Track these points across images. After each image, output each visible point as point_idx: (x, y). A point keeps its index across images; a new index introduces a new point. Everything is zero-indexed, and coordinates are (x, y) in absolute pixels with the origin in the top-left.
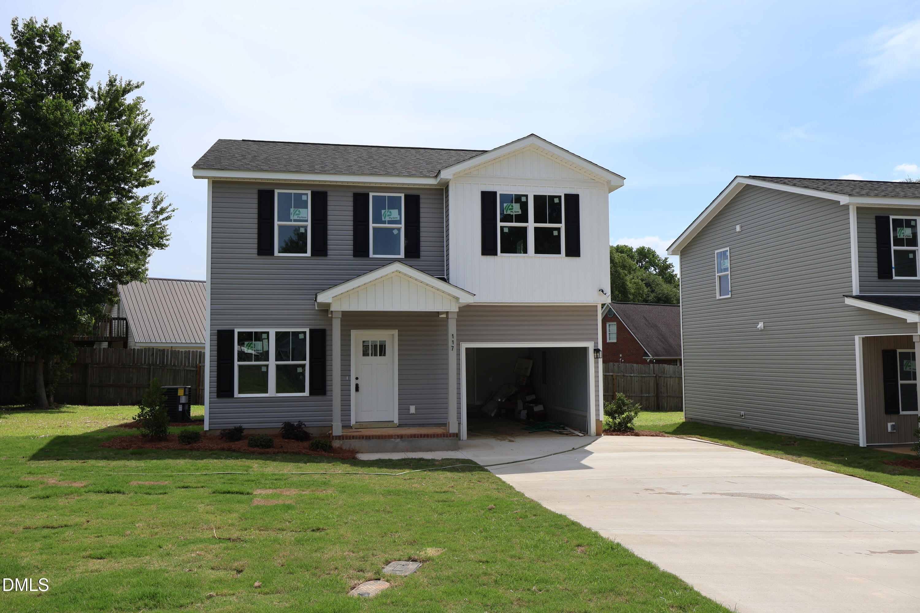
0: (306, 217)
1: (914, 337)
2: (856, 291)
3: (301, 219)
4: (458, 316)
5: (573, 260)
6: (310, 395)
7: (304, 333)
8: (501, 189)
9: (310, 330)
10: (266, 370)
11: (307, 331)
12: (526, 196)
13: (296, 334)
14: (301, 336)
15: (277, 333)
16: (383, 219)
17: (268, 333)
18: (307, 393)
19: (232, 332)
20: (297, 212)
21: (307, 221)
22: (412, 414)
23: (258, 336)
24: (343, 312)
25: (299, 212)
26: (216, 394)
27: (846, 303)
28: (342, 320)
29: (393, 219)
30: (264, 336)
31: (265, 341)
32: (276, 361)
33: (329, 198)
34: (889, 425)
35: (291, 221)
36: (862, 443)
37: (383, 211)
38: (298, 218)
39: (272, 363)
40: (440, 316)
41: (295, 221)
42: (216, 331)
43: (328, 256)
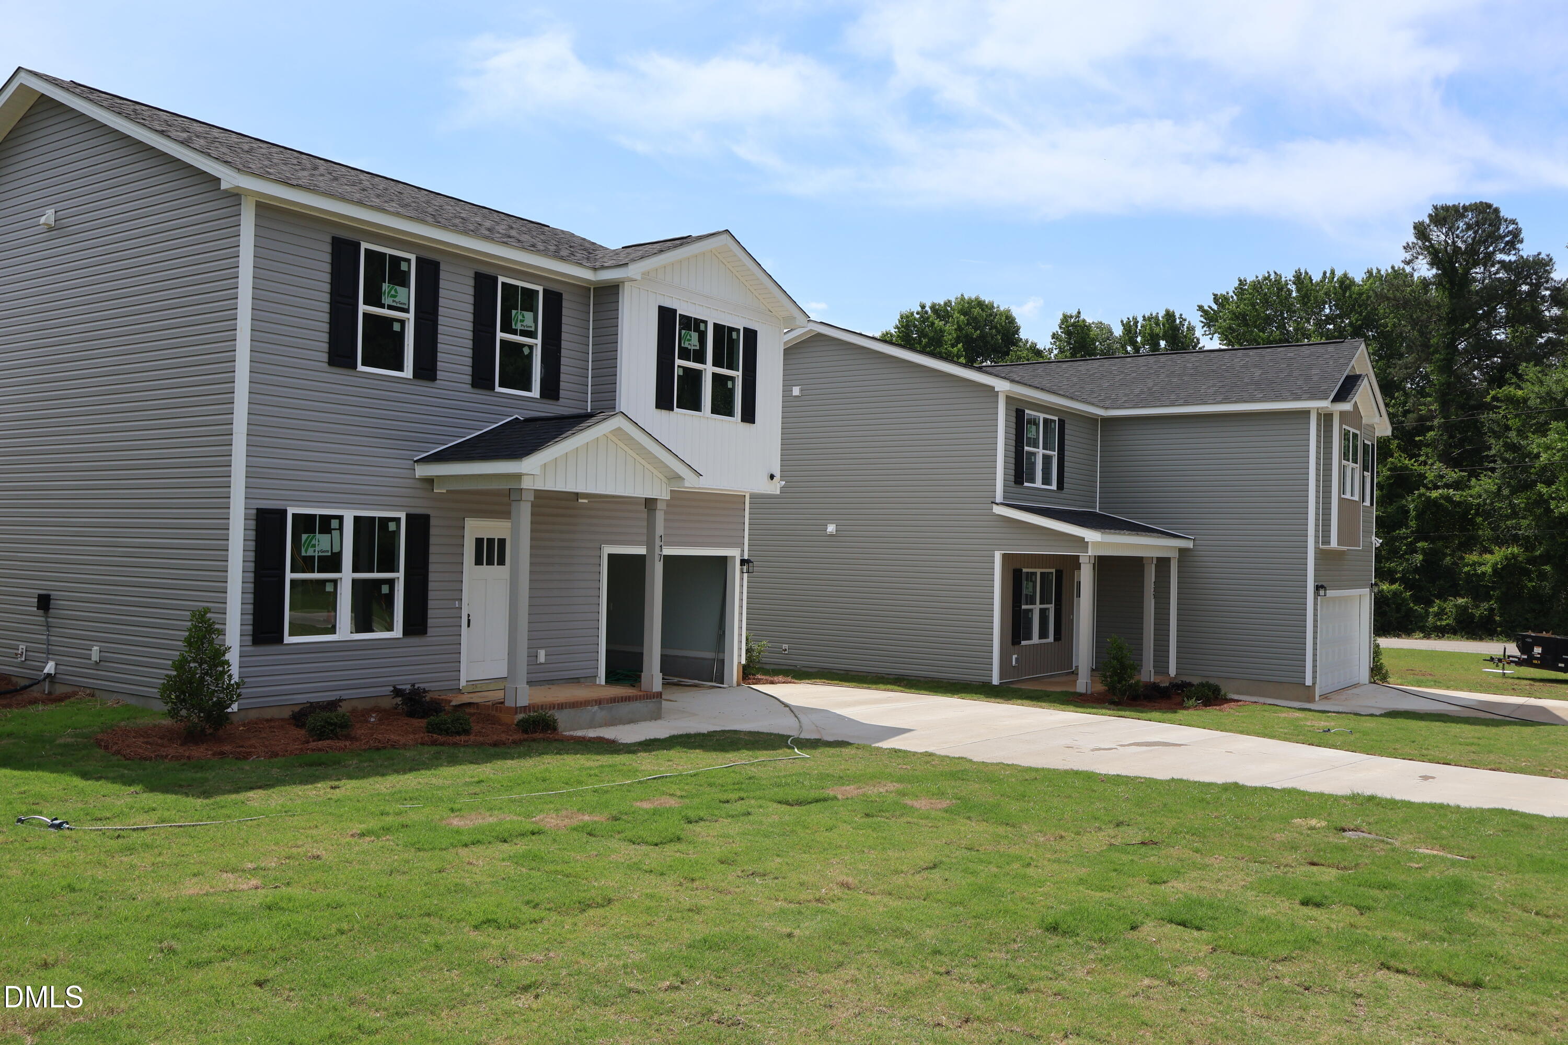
0: (405, 304)
1: (1081, 558)
2: (999, 497)
3: (399, 305)
4: (667, 506)
5: (747, 426)
6: (404, 634)
7: (397, 520)
8: (683, 309)
9: (407, 515)
10: (332, 590)
11: (402, 516)
12: (705, 322)
13: (384, 521)
14: (392, 526)
15: (357, 519)
16: (514, 327)
17: (340, 518)
18: (398, 632)
19: (285, 512)
20: (393, 292)
21: (407, 311)
22: (541, 664)
23: (326, 524)
24: (537, 491)
25: (396, 291)
26: (250, 638)
27: (994, 511)
28: (533, 505)
29: (526, 329)
30: (335, 524)
31: (336, 534)
32: (354, 571)
33: (442, 275)
34: (1014, 657)
35: (382, 306)
36: (996, 681)
37: (514, 312)
38: (394, 304)
39: (347, 576)
40: (580, 501)
41: (390, 307)
42: (255, 511)
43: (438, 382)
